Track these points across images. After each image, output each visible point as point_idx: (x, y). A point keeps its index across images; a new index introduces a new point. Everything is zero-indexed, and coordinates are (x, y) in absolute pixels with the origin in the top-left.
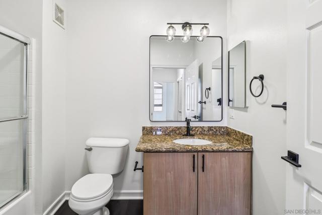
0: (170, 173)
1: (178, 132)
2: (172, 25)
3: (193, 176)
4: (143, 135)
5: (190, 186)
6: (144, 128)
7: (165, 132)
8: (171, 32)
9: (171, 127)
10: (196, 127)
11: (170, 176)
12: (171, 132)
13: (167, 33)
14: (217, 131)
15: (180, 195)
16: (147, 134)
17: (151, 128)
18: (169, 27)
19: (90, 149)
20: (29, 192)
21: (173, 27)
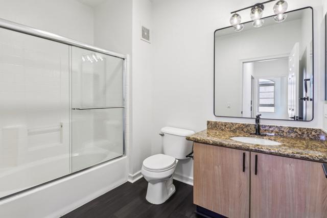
0: (218, 166)
1: (245, 130)
2: (237, 13)
3: (244, 177)
4: (208, 129)
5: (240, 187)
6: (208, 122)
7: (230, 128)
8: (235, 20)
9: (237, 123)
10: (270, 127)
11: (218, 170)
12: (237, 129)
13: (231, 23)
14: (303, 133)
15: (228, 192)
16: (212, 129)
17: (216, 123)
18: (233, 16)
19: (162, 135)
20: (126, 157)
21: (238, 15)
